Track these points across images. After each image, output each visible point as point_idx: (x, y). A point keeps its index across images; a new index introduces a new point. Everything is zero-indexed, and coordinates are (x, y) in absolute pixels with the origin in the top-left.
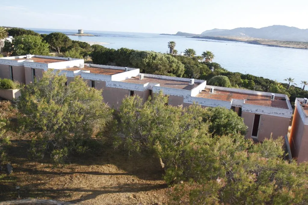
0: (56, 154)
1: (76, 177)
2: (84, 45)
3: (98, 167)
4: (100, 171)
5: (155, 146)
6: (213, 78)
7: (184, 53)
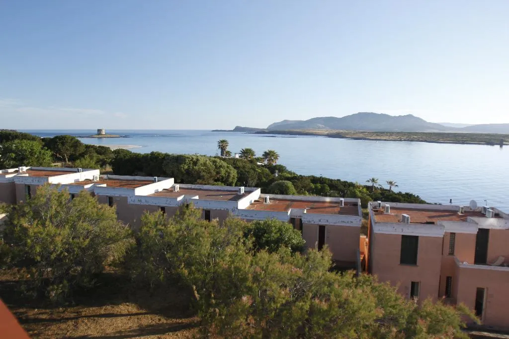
0: (53, 290)
1: (83, 322)
2: (102, 150)
3: (114, 307)
4: (115, 312)
5: (179, 270)
6: (273, 184)
7: (240, 155)
